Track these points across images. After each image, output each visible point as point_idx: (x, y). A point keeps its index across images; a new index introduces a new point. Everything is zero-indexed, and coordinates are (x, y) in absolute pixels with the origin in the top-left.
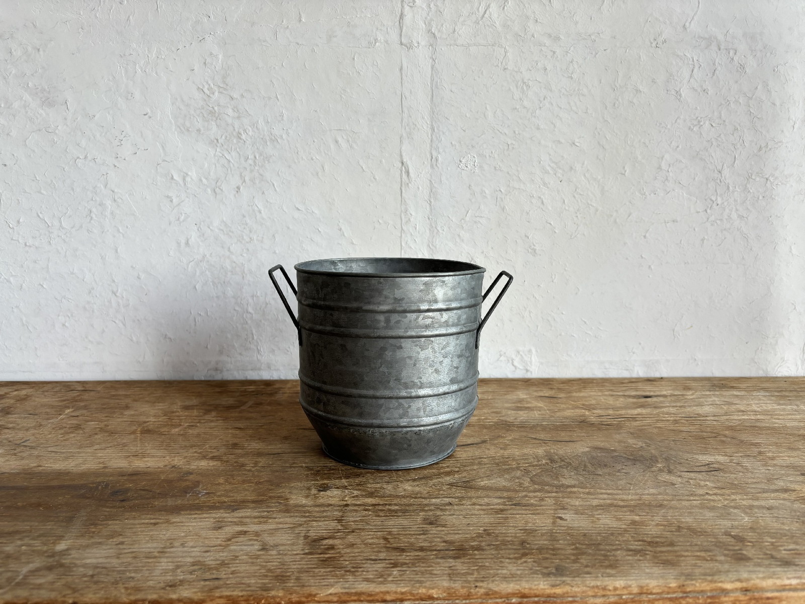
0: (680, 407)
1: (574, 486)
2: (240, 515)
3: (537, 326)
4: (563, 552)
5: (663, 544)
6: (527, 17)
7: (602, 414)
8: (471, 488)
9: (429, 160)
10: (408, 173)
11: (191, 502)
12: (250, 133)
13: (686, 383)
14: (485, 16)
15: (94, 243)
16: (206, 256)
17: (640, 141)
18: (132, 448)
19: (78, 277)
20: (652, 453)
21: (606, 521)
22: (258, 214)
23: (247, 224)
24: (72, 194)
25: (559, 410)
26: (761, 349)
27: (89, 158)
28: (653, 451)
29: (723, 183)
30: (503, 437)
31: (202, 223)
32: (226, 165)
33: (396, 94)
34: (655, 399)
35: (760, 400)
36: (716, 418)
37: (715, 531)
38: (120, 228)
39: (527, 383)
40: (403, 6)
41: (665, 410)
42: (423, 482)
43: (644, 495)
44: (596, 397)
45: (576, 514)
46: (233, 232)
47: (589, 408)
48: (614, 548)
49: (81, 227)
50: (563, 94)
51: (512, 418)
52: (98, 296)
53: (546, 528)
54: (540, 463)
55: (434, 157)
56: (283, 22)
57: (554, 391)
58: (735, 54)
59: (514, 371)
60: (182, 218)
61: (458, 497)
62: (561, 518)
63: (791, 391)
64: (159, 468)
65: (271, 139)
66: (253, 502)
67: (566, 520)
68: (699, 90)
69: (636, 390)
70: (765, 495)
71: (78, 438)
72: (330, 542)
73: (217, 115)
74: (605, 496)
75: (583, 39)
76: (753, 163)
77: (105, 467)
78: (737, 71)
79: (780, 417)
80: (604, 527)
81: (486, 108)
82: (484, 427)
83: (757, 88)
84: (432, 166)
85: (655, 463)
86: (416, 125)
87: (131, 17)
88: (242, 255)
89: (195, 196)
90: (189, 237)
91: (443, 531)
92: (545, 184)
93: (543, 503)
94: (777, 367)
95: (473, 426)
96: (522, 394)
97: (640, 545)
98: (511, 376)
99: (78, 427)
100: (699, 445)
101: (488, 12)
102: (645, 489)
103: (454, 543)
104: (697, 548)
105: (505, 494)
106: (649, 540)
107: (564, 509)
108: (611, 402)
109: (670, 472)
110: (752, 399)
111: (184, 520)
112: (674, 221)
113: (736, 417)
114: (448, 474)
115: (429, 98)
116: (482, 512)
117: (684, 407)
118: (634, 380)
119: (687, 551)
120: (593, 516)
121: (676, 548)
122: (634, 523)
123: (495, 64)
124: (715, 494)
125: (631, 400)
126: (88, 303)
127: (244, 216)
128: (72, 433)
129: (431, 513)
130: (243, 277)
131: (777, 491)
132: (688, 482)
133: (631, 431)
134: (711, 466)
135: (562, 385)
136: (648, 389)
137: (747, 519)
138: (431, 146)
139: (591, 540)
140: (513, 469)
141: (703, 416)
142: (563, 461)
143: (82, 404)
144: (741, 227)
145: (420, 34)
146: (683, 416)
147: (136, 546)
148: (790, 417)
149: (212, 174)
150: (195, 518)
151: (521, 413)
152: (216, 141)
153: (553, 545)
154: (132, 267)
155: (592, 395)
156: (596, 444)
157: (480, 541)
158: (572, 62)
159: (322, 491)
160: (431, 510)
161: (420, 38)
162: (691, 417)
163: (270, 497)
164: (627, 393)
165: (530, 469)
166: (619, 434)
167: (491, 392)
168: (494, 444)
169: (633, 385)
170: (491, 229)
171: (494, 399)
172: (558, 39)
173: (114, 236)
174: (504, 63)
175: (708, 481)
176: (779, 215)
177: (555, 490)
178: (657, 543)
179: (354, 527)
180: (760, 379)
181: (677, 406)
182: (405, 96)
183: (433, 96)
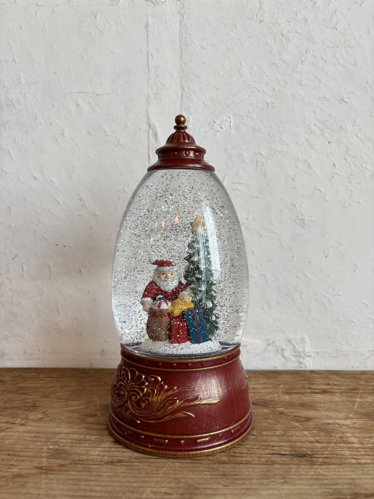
10: (156, 135)
33: (142, 53)
59: (285, 363)
65: (8, 104)
86: (164, 85)
123: (250, 17)
182: (151, 55)
183: (181, 54)
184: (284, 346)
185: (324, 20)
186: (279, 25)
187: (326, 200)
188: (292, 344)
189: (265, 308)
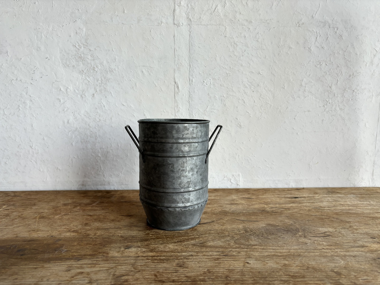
0: (312, 203)
1: (256, 245)
2: (82, 263)
3: (242, 163)
4: (247, 282)
5: (299, 277)
6: (236, 12)
7: (273, 207)
8: (204, 247)
9: (188, 81)
10: (178, 87)
11: (57, 256)
12: (100, 68)
13: (315, 191)
14: (215, 11)
15: (21, 122)
16: (77, 128)
17: (291, 72)
18: (32, 226)
19: (13, 139)
20: (296, 227)
21: (271, 264)
22: (103, 107)
23: (98, 113)
24: (10, 97)
25: (252, 205)
26: (352, 174)
27: (19, 79)
28: (297, 226)
29: (332, 93)
30: (223, 219)
31: (76, 112)
32: (87, 83)
33: (172, 48)
34: (300, 199)
35: (351, 199)
36: (329, 209)
37: (326, 269)
38: (34, 115)
39: (237, 191)
40: (175, 6)
41: (304, 204)
42: (179, 243)
43: (291, 249)
44: (271, 198)
45: (256, 260)
46: (91, 117)
47: (267, 203)
48: (274, 279)
49: (14, 114)
50: (254, 49)
51: (228, 209)
52: (23, 148)
53: (239, 268)
54: (240, 233)
55: (191, 80)
56: (115, 13)
57: (250, 195)
58: (337, 30)
59: (231, 185)
60: (66, 109)
61: (196, 252)
62: (248, 263)
63: (366, 194)
64: (44, 237)
65: (110, 71)
66: (90, 255)
67: (250, 264)
68: (320, 47)
69: (291, 194)
70: (353, 249)
71: (7, 221)
72: (126, 277)
73: (83, 59)
74: (272, 250)
75: (264, 22)
76: (346, 83)
77: (17, 237)
78: (339, 38)
79: (361, 208)
80: (269, 268)
81: (216, 56)
82: (214, 214)
83: (348, 46)
84: (190, 84)
85: (298, 232)
86: (182, 64)
87: (40, 10)
88: (95, 128)
89: (72, 99)
90: (69, 119)
91: (186, 270)
92: (245, 93)
93: (239, 254)
94: (360, 182)
95: (209, 213)
96: (234, 197)
97: (287, 278)
98: (229, 187)
99: (7, 215)
100: (320, 223)
101: (216, 9)
102: (292, 246)
103: (191, 277)
104: (316, 279)
105: (221, 250)
106: (292, 274)
107: (250, 258)
108: (278, 201)
109: (305, 237)
110: (347, 199)
111: (51, 266)
112: (308, 111)
113: (339, 208)
114: (192, 239)
115: (188, 50)
116: (208, 260)
117: (314, 203)
118: (290, 189)
119: (311, 281)
120: (264, 261)
121: (306, 279)
122: (285, 265)
123: (221, 34)
124: (327, 249)
125: (288, 199)
126: (18, 152)
127: (96, 109)
128: (4, 218)
129: (181, 261)
130: (96, 139)
131: (358, 247)
132: (314, 242)
133: (287, 215)
134: (326, 233)
135: (254, 192)
136: (297, 194)
137: (343, 262)
138: (189, 74)
139: (262, 275)
140: (226, 236)
141: (323, 208)
142: (252, 231)
143: (12, 203)
144: (341, 114)
145: (184, 19)
146: (313, 207)
147: (24, 280)
148: (365, 208)
149: (80, 87)
150: (57, 265)
151: (233, 206)
152: (82, 71)
153: (242, 278)
154: (40, 134)
155: (269, 197)
156: (269, 222)
157: (205, 276)
158: (258, 33)
159: (127, 249)
160: (181, 259)
161: (183, 21)
162: (317, 208)
163: (100, 253)
164: (286, 196)
165: (235, 236)
166: (281, 217)
167: (219, 195)
168: (218, 223)
169: (289, 192)
170: (219, 115)
171: (220, 199)
172: (251, 22)
173: (31, 119)
174: (225, 34)
175: (324, 241)
176: (359, 108)
177: (246, 247)
178: (296, 276)
179: (140, 269)
180: (351, 188)
181: (310, 202)
182: (176, 50)
183: (190, 50)
184: (231, 178)
185: (253, 37)
186: (233, 38)
187: (251, 117)
188: (235, 177)
189: (223, 162)
